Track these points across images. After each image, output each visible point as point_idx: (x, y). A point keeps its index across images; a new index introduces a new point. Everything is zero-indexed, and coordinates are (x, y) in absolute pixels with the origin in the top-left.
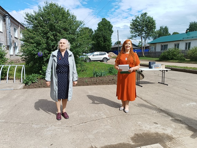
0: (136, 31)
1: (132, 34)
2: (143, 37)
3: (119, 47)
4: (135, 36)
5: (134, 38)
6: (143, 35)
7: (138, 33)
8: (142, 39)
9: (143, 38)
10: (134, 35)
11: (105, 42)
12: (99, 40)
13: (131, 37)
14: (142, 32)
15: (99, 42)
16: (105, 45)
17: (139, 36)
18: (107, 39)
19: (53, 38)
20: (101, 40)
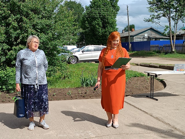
0: (159, 8)
1: (152, 13)
2: (173, 18)
3: (131, 36)
4: (158, 17)
5: (157, 19)
6: (172, 15)
7: (162, 12)
8: (169, 21)
9: (171, 19)
10: (156, 14)
11: (104, 27)
12: (94, 23)
13: (150, 18)
14: (170, 9)
15: (94, 27)
16: (106, 32)
17: (164, 16)
18: (108, 23)
19: (17, 26)
20: (98, 24)
